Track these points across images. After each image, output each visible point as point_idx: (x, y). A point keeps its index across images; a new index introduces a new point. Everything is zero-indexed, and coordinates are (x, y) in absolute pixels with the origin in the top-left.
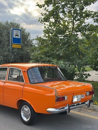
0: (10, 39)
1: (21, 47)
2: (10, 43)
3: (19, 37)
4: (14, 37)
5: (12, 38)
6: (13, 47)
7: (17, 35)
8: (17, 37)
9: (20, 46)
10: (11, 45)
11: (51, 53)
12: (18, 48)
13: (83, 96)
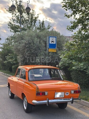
0: (47, 45)
1: (56, 52)
2: (47, 48)
3: (55, 43)
4: (50, 43)
5: (48, 44)
6: (49, 51)
7: (53, 42)
8: (53, 43)
9: (56, 50)
10: (47, 49)
11: (74, 56)
12: (53, 52)
13: (68, 94)
